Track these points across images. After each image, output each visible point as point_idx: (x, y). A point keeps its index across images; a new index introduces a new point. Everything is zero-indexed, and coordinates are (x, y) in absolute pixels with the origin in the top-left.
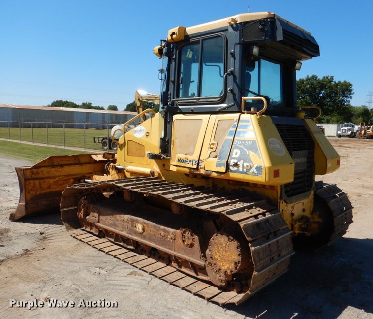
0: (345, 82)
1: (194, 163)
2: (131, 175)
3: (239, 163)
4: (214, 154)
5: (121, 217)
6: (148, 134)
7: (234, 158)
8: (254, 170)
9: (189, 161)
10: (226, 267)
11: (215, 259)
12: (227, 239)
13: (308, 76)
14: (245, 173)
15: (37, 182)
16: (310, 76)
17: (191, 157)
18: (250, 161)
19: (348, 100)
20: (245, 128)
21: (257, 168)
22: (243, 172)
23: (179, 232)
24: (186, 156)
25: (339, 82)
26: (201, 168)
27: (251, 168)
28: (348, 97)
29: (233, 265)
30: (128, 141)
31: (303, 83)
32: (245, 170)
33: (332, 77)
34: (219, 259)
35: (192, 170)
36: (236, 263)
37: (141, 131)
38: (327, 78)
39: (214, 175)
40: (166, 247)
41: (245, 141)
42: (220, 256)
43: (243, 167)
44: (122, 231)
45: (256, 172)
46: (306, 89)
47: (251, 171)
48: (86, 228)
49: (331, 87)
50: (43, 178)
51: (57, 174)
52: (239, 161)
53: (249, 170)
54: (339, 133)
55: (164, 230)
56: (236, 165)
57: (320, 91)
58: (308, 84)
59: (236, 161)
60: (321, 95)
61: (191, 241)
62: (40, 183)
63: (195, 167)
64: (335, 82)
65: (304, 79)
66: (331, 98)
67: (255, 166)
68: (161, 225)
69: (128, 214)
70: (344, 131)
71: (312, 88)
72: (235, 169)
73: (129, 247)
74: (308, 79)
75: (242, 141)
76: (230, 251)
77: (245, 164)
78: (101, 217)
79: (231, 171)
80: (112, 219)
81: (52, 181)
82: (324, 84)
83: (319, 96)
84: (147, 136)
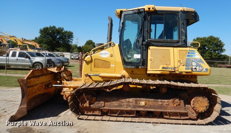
0: (70, 31)
1: (172, 69)
2: (102, 79)
3: (197, 68)
4: (183, 64)
5: (126, 100)
6: (112, 56)
7: (194, 66)
8: (204, 70)
9: (169, 68)
10: (202, 109)
11: (196, 107)
12: (202, 98)
13: (50, 26)
14: (200, 71)
15: (31, 88)
16: (52, 26)
17: (170, 66)
18: (202, 67)
19: (71, 41)
20: (194, 54)
21: (206, 69)
22: (199, 71)
23: (171, 100)
24: (167, 66)
25: (67, 31)
26: (176, 71)
27: (203, 69)
28: (71, 39)
29: (205, 108)
30: (95, 59)
31: (48, 29)
32: (200, 70)
33: (63, 28)
34: (198, 107)
35: (171, 72)
36: (206, 107)
37: (106, 54)
38: (60, 28)
39: (184, 73)
40: (162, 109)
41: (196, 59)
42: (199, 106)
43: (199, 69)
44: (127, 108)
45: (205, 71)
46: (50, 33)
47: (203, 71)
48: (87, 113)
49: (63, 33)
50: (33, 86)
51: (38, 82)
52: (197, 67)
53: (202, 70)
54: (72, 57)
55: (161, 102)
56: (195, 69)
57: (57, 35)
58: (50, 30)
59: (195, 67)
60: (57, 37)
61: (179, 103)
62: (32, 89)
63: (173, 70)
64: (65, 31)
65: (48, 27)
66: (63, 39)
67: (205, 68)
68: (158, 99)
69: (131, 98)
70: (75, 57)
71: (53, 33)
72: (195, 70)
73: (130, 116)
74: (51, 27)
75: (195, 59)
76: (204, 102)
77: (200, 68)
78: (106, 103)
79: (193, 71)
80: (118, 102)
81: (36, 87)
82: (59, 31)
83: (56, 37)
84: (111, 56)
